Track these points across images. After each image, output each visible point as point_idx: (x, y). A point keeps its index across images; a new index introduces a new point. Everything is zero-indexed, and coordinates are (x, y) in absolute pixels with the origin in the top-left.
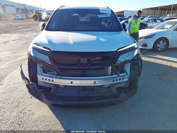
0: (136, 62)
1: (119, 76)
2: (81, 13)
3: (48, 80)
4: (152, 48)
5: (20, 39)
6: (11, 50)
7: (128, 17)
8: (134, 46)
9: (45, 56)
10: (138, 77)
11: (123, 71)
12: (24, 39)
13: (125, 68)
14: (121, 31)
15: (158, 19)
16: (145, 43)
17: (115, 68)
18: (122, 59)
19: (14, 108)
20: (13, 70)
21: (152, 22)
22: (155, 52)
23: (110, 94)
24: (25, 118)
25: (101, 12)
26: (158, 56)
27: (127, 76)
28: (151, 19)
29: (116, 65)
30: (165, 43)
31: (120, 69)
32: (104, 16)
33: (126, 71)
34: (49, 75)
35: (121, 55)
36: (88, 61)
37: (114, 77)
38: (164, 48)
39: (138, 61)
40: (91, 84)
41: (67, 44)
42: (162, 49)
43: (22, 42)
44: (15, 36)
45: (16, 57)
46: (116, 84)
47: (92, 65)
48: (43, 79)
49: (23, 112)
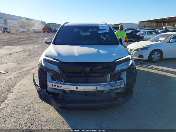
0: (131, 71)
1: (117, 82)
2: (83, 29)
3: (56, 86)
4: (148, 59)
5: (23, 51)
6: (16, 62)
7: (126, 29)
8: (129, 57)
9: (55, 66)
10: (134, 84)
11: (120, 79)
12: (28, 51)
13: (122, 76)
14: (118, 44)
15: (153, 32)
16: (141, 54)
17: (113, 76)
18: (118, 68)
19: (26, 111)
20: (20, 80)
21: (148, 34)
22: (151, 62)
23: (110, 98)
24: (37, 119)
25: (100, 28)
26: (153, 66)
27: (124, 83)
28: (147, 32)
29: (114, 73)
30: (159, 55)
31: (118, 77)
32: (103, 32)
33: (123, 79)
34: (58, 82)
35: (118, 65)
36: (91, 69)
37: (113, 84)
38: (159, 58)
39: (132, 70)
40: (93, 89)
41: (73, 56)
42: (156, 59)
43: (26, 53)
44: (18, 48)
45: (22, 68)
46: (114, 89)
47: (94, 73)
48: (52, 85)
49: (34, 115)
